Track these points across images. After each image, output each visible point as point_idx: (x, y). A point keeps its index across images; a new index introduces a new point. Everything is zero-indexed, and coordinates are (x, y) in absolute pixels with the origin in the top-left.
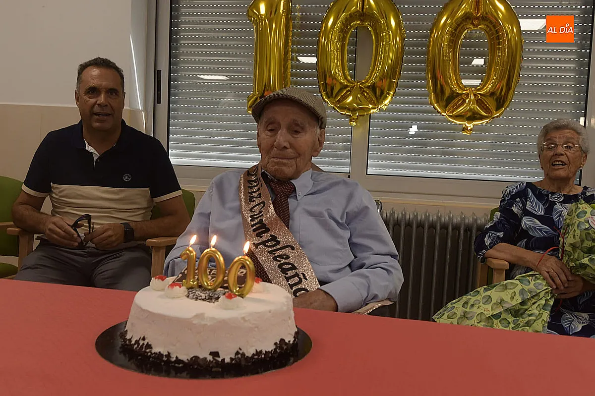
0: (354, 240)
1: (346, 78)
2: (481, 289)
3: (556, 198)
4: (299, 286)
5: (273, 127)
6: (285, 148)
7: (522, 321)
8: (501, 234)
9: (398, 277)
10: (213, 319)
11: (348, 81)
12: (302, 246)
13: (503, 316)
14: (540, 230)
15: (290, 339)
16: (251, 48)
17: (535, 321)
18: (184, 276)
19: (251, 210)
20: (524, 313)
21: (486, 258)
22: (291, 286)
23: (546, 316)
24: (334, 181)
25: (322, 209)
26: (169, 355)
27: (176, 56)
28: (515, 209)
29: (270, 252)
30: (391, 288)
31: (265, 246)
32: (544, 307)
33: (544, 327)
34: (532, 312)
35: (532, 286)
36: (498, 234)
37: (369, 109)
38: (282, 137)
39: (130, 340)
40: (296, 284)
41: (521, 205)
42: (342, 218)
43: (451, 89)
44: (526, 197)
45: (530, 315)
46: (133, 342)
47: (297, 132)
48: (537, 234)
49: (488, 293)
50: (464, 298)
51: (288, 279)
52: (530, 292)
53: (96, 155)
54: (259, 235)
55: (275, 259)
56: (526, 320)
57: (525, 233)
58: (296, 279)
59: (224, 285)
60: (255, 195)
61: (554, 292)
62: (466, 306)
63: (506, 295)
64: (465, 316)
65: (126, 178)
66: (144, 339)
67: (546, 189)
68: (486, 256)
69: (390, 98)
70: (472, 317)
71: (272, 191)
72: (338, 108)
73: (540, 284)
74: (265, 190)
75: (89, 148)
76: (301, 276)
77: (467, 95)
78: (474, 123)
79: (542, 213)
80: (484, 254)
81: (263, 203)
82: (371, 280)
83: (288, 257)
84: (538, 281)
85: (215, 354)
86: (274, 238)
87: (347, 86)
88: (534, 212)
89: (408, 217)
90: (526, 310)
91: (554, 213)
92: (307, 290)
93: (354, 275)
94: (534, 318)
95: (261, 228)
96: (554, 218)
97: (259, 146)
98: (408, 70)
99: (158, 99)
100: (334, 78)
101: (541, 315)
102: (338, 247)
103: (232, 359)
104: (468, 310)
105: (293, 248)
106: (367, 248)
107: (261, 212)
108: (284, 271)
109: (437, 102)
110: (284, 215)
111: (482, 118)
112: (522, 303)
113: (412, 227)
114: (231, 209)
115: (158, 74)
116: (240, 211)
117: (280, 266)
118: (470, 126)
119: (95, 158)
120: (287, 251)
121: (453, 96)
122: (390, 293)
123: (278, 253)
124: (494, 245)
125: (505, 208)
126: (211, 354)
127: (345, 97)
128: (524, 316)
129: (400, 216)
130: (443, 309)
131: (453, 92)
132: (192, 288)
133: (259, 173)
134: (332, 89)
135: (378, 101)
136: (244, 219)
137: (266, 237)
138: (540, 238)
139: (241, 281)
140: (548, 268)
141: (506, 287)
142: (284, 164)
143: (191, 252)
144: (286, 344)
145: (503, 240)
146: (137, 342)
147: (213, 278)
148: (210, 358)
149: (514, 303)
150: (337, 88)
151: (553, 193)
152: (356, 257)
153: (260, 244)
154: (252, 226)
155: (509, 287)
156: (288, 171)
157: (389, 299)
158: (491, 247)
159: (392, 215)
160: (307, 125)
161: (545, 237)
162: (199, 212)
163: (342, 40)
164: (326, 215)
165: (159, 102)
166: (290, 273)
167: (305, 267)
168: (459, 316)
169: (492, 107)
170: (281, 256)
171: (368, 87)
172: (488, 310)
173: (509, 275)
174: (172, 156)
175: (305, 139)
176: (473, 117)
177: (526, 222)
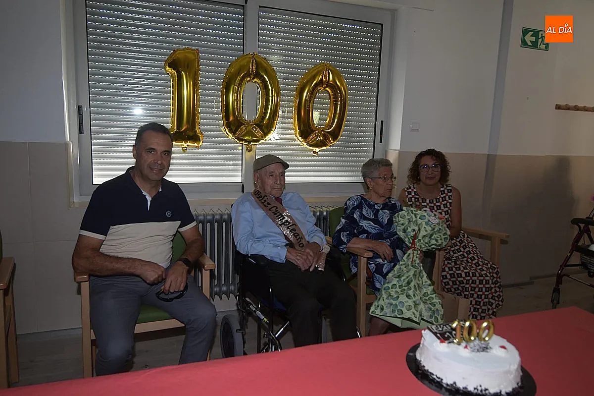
3: (379, 207)
14: (374, 228)
28: (355, 216)
37: (259, 140)
41: (359, 213)
44: (362, 208)
48: (373, 231)
57: (365, 231)
65: (169, 214)
69: (272, 133)
72: (238, 139)
77: (318, 132)
78: (321, 148)
79: (373, 217)
87: (243, 124)
88: (368, 217)
91: (379, 217)
96: (380, 219)
99: (80, 131)
100: (236, 119)
109: (301, 136)
111: (325, 145)
115: (79, 109)
118: (318, 150)
121: (310, 132)
123: (291, 228)
125: (349, 216)
127: (242, 131)
131: (310, 129)
135: (265, 135)
138: (376, 234)
151: (377, 204)
153: (282, 224)
161: (378, 233)
165: (82, 133)
166: (298, 237)
171: (257, 125)
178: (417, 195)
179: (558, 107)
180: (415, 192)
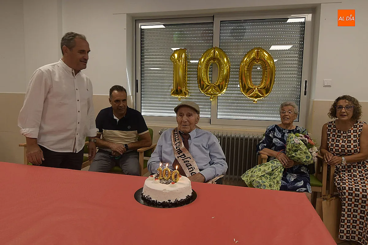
0: (211, 154)
1: (208, 82)
2: (258, 166)
3: (286, 131)
4: (193, 171)
5: (181, 115)
6: (186, 122)
7: (272, 177)
8: (265, 145)
9: (226, 167)
10: (168, 190)
11: (209, 84)
12: (193, 157)
13: (266, 175)
14: (279, 143)
15: (190, 195)
16: (172, 70)
17: (277, 177)
18: (158, 175)
19: (176, 145)
20: (273, 174)
21: (260, 154)
22: (190, 172)
23: (281, 175)
24: (204, 132)
25: (200, 144)
26: (156, 201)
27: (143, 71)
28: (270, 135)
29: (183, 160)
30: (223, 171)
31: (181, 157)
32: (280, 172)
33: (280, 179)
34: (276, 174)
35: (275, 164)
36: (264, 145)
37: (217, 94)
38: (185, 118)
39: (145, 196)
40: (191, 171)
41: (273, 134)
42: (206, 147)
43: (248, 86)
44: (275, 131)
45: (275, 175)
46: (146, 197)
47: (190, 116)
48: (279, 145)
49: (260, 168)
50: (252, 169)
51: (189, 169)
52: (275, 167)
53: (118, 120)
54: (179, 154)
55: (184, 162)
56: (274, 177)
57: (274, 145)
58: (192, 169)
59: (171, 178)
60: (177, 139)
61: (284, 166)
62: (252, 172)
63: (266, 168)
64: (252, 176)
65: (129, 127)
66: (149, 196)
67: (282, 127)
68: (260, 153)
69: (225, 90)
70: (254, 177)
71: (183, 137)
72: (206, 94)
73: (278, 163)
74: (180, 137)
75: (115, 118)
76: (193, 168)
77: (255, 88)
78: (257, 99)
79: (280, 137)
80: (259, 152)
81: (180, 142)
82: (216, 169)
83: (189, 161)
84: (278, 162)
85: (169, 201)
86: (184, 155)
87: (209, 86)
88: (277, 136)
89: (232, 136)
90: (274, 173)
91: (285, 137)
92: (195, 173)
93: (211, 167)
94: (276, 176)
95: (180, 151)
96: (285, 139)
97: (177, 121)
98: (232, 78)
99: (137, 91)
100: (204, 82)
101: (279, 175)
102: (206, 157)
103: (174, 202)
104: (253, 174)
105: (190, 158)
106: (215, 157)
107: (179, 145)
108: (187, 166)
109: (243, 91)
110: (187, 146)
111: (260, 97)
112: (272, 171)
113: (234, 140)
114: (169, 144)
115: (137, 81)
116: (172, 145)
117: (186, 165)
118: (256, 100)
119: (118, 121)
120: (188, 159)
121: (249, 89)
122: (223, 173)
123: (185, 160)
124: (263, 149)
125: (267, 135)
126: (168, 200)
127: (208, 89)
128: (273, 175)
129: (230, 135)
130: (245, 174)
131: (249, 87)
132: (161, 179)
133: (178, 131)
134: (203, 85)
135: (220, 91)
136: (173, 147)
137: (181, 154)
139: (176, 176)
140: (281, 157)
141: (266, 165)
142: (186, 128)
143: (160, 168)
144: (189, 196)
145: (265, 147)
146: (147, 197)
147: (167, 175)
148: (168, 202)
149: (269, 171)
150: (205, 86)
151: (284, 129)
152: (211, 160)
153: (179, 157)
154: (177, 150)
155: (267, 165)
156: (187, 130)
157: (223, 174)
158: (261, 150)
159: (227, 135)
160: (193, 114)
161: (281, 146)
162: (158, 145)
163: (206, 67)
164: (201, 146)
165: (137, 92)
166: (190, 167)
167: (195, 165)
168: (250, 176)
169: (264, 93)
170: (186, 161)
171: (217, 86)
172: (260, 174)
173: (268, 161)
174: (143, 112)
175: (192, 118)
176: (257, 96)
177: (274, 140)
178: (335, 127)
180: (334, 125)
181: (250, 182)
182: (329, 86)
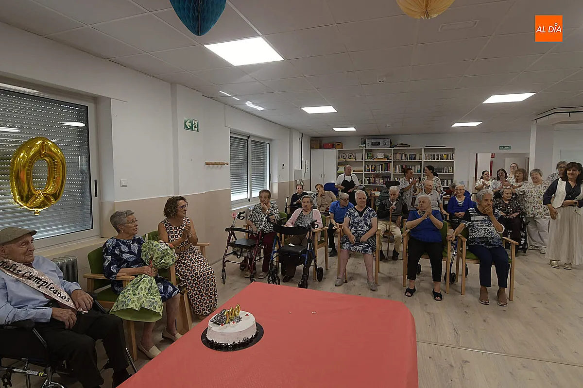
3: (130, 242)
4: (62, 296)
14: (132, 258)
22: (59, 297)
28: (117, 252)
29: (46, 288)
31: (43, 286)
36: (115, 266)
41: (119, 250)
44: (120, 245)
48: (132, 260)
54: (38, 283)
55: (49, 290)
57: (126, 261)
67: (124, 239)
77: (39, 194)
79: (128, 251)
83: (53, 288)
86: (44, 282)
88: (125, 251)
91: (132, 249)
105: (53, 284)
108: (55, 293)
123: (49, 287)
124: (119, 271)
125: (113, 253)
137: (41, 283)
145: (118, 268)
151: (128, 240)
153: (40, 286)
177: (125, 256)
179: (207, 164)
181: (141, 306)
182: (126, 186)
